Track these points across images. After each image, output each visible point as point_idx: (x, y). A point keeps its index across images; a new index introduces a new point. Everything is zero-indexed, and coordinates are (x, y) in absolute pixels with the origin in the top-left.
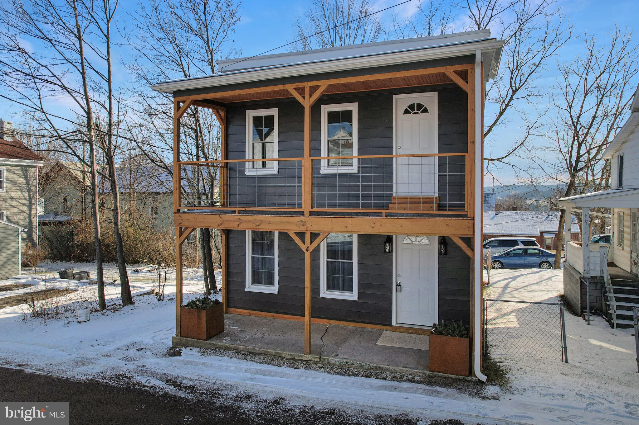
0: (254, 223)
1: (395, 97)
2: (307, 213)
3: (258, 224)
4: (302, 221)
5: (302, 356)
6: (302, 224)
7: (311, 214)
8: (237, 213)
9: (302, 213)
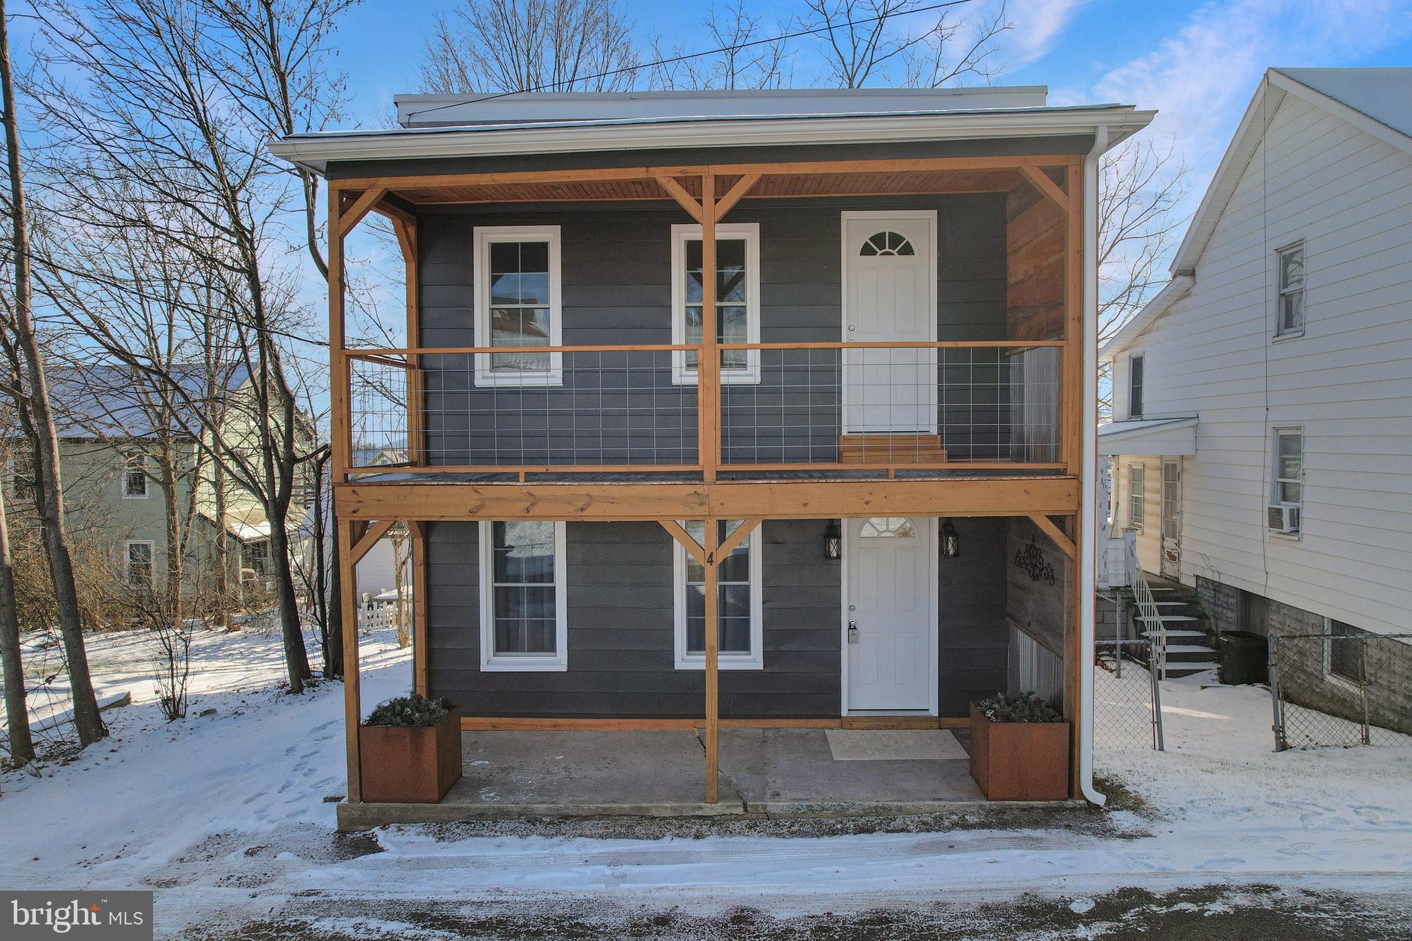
0: (570, 504)
1: (846, 215)
2: (709, 476)
3: (581, 504)
4: (698, 494)
5: (700, 808)
6: (697, 501)
7: (721, 475)
8: (522, 478)
9: (698, 476)
